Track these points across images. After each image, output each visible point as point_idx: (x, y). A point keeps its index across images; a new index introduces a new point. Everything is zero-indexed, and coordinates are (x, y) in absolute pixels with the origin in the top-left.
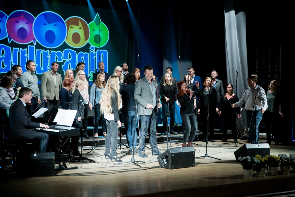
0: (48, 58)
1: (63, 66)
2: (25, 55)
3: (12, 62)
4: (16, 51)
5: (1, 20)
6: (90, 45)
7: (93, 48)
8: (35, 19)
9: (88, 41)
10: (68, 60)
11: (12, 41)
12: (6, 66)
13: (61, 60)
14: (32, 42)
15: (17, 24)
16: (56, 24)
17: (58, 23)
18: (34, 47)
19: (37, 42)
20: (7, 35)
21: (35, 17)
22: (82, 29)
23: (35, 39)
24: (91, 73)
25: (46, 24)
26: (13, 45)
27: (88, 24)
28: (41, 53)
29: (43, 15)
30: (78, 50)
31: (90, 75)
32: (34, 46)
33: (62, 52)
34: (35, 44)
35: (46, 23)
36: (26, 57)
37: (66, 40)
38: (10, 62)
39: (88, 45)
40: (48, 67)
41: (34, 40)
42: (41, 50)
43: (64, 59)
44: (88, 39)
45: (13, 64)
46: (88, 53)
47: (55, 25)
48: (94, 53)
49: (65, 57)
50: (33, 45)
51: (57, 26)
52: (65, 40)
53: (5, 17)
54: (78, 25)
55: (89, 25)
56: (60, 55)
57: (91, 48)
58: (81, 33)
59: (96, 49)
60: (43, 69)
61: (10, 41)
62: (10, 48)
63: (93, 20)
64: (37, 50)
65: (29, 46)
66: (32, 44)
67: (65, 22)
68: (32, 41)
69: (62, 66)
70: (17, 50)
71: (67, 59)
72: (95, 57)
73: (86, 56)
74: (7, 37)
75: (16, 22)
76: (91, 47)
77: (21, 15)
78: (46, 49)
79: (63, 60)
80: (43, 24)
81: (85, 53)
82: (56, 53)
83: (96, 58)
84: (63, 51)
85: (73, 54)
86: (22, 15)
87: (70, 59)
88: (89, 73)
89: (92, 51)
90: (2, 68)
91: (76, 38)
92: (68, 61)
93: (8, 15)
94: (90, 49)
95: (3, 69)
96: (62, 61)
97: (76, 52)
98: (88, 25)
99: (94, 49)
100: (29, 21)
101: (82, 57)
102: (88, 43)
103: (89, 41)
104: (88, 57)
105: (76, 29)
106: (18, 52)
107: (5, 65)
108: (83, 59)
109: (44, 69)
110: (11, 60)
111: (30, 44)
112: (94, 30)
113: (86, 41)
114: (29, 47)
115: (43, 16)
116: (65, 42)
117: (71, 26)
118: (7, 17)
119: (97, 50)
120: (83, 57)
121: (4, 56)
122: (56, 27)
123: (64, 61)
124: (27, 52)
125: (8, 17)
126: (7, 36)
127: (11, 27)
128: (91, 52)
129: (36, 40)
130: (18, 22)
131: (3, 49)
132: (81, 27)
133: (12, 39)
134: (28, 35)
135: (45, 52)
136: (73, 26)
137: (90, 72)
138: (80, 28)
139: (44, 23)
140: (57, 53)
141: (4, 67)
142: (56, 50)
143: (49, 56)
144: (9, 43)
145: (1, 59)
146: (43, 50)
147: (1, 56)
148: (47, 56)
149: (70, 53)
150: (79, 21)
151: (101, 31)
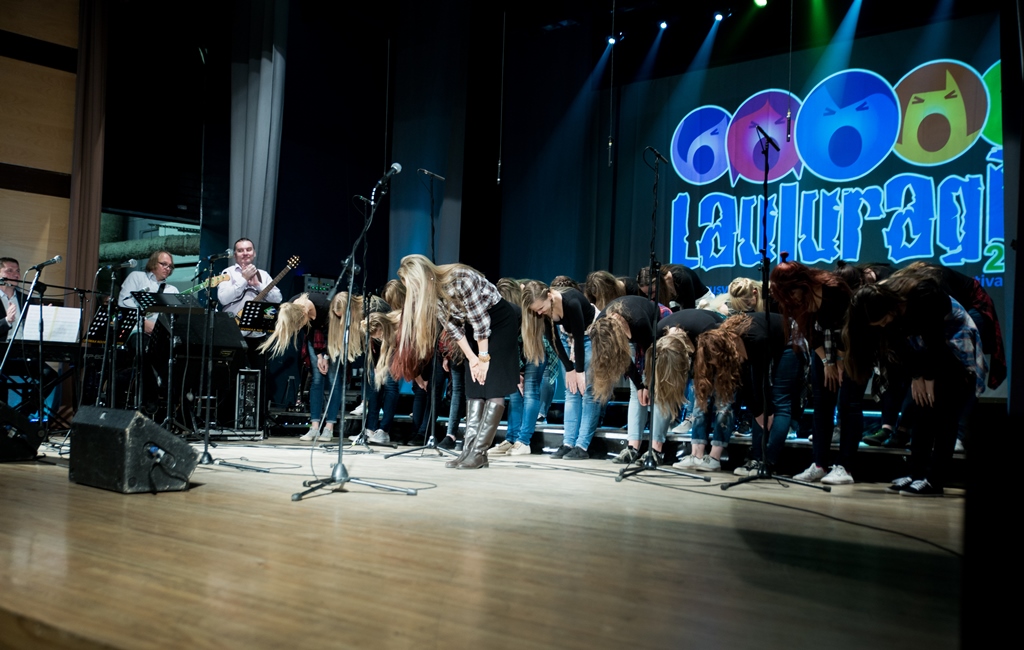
0: (838, 212)
1: (887, 232)
2: (772, 213)
3: (737, 235)
4: (748, 204)
5: (716, 130)
6: (990, 147)
8: (802, 104)
9: (981, 134)
10: (901, 210)
11: (740, 179)
12: (723, 249)
13: (881, 213)
14: (792, 173)
16: (865, 103)
17: (869, 100)
18: (795, 186)
19: (805, 169)
20: (726, 166)
22: (955, 96)
23: (801, 164)
24: (990, 243)
25: (832, 113)
26: (743, 189)
27: (982, 74)
28: (817, 199)
30: (938, 173)
31: (989, 251)
32: (797, 183)
33: (883, 188)
34: (799, 178)
35: (834, 107)
36: (774, 217)
37: (899, 145)
38: (733, 236)
39: (982, 147)
40: (834, 240)
41: (798, 167)
42: (816, 191)
43: (888, 208)
44: (980, 127)
45: (739, 241)
46: (981, 176)
47: (860, 109)
49: (893, 201)
50: (795, 180)
51: (867, 108)
52: (893, 148)
53: (725, 118)
54: (943, 87)
55: (985, 79)
56: (874, 198)
57: (992, 156)
58: (954, 111)
60: (819, 249)
61: (734, 180)
62: (734, 198)
64: (804, 192)
65: (781, 185)
66: (792, 178)
67: (893, 89)
68: (793, 170)
69: (884, 230)
70: (752, 201)
71: (900, 206)
73: (971, 190)
74: (728, 172)
76: (992, 150)
77: (765, 104)
78: (830, 186)
79: (885, 211)
80: (825, 114)
81: (967, 179)
82: (863, 192)
84: (885, 185)
85: (922, 188)
86: (767, 103)
87: (909, 205)
88: (984, 245)
89: (997, 164)
91: (932, 132)
92: (901, 213)
93: (732, 114)
94: (988, 158)
95: (717, 256)
96: (884, 216)
97: (931, 179)
98: (981, 78)
101: (954, 194)
102: (981, 139)
103: (984, 133)
104: (982, 189)
105: (934, 103)
106: (752, 207)
107: (721, 245)
108: (958, 198)
109: (823, 247)
110: (735, 231)
111: (784, 180)
113: (971, 136)
114: (783, 187)
115: (824, 89)
116: (892, 153)
117: (916, 98)
118: (729, 119)
120: (960, 192)
121: (720, 221)
122: (863, 112)
123: (890, 215)
124: (777, 204)
125: (732, 117)
126: (729, 168)
127: (737, 142)
128: (991, 169)
129: (804, 164)
131: (718, 204)
132: (954, 92)
133: (740, 176)
134: (781, 155)
135: (829, 194)
136: (921, 96)
137: (987, 241)
138: (948, 97)
139: (827, 109)
140: (867, 191)
142: (861, 183)
143: (840, 208)
144: (733, 186)
145: (711, 232)
146: (823, 191)
147: (711, 225)
148: (835, 208)
149: (909, 186)
150: (948, 73)
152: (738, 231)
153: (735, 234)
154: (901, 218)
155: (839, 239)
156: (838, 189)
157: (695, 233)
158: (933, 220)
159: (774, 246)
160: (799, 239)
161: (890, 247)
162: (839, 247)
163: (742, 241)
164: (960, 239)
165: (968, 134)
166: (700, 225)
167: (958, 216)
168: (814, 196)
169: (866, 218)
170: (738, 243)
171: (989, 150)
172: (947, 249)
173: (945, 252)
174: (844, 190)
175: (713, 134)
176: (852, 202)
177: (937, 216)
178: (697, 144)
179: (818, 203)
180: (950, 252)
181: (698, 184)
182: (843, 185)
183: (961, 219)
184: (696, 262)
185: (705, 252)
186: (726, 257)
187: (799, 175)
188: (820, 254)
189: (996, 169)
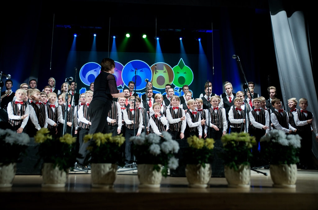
9: (172, 83)
14: (121, 86)
16: (142, 70)
17: (143, 69)
21: (124, 66)
30: (162, 91)
32: (122, 89)
34: (123, 88)
35: (133, 69)
47: (141, 71)
48: (178, 93)
50: (122, 88)
51: (143, 71)
63: (177, 65)
66: (120, 87)
67: (150, 68)
68: (121, 85)
76: (175, 87)
80: (131, 71)
89: (176, 91)
98: (172, 69)
99: (179, 90)
112: (178, 73)
117: (156, 71)
119: (182, 90)
129: (124, 84)
138: (164, 72)
139: (132, 70)
142: (142, 91)
150: (164, 66)
151: (185, 73)
178: (89, 73)
187: (123, 87)
189: (176, 92)
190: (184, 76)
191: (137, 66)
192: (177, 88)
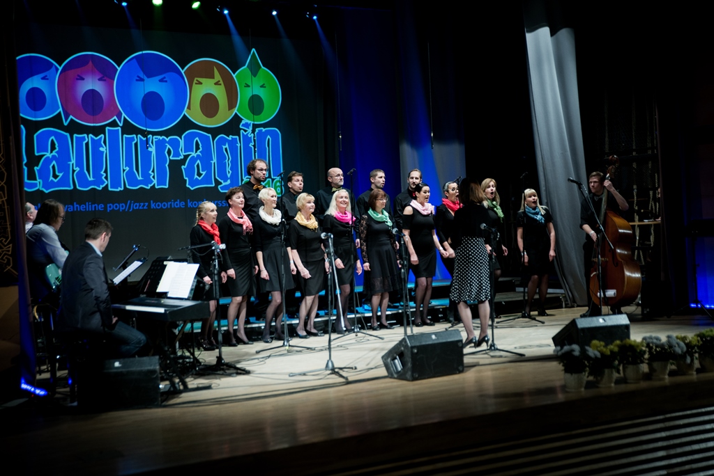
0: (151, 152)
1: (185, 169)
2: (101, 149)
3: (73, 164)
4: (80, 141)
5: (46, 76)
6: (241, 120)
7: (247, 125)
8: (119, 69)
9: (235, 111)
10: (194, 154)
11: (72, 119)
12: (61, 175)
13: (180, 155)
14: (115, 120)
15: (80, 81)
16: (165, 78)
17: (167, 76)
18: (118, 130)
19: (124, 118)
20: (59, 108)
21: (119, 66)
22: (220, 84)
23: (121, 114)
25: (142, 80)
26: (74, 128)
27: (234, 73)
28: (135, 142)
29: (134, 60)
30: (214, 132)
32: (119, 128)
33: (181, 138)
34: (121, 125)
36: (103, 152)
37: (188, 110)
38: (69, 165)
39: (237, 119)
40: (150, 172)
41: (119, 116)
42: (134, 136)
43: (185, 152)
44: (235, 106)
45: (75, 169)
46: (237, 137)
47: (161, 81)
48: (250, 136)
49: (188, 148)
50: (118, 126)
51: (166, 81)
52: (185, 112)
53: (53, 68)
54: (212, 77)
55: (236, 77)
56: (175, 144)
57: (243, 125)
58: (220, 93)
59: (255, 126)
60: (140, 178)
61: (66, 120)
62: (68, 134)
63: (244, 65)
64: (125, 136)
65: (107, 128)
66: (114, 124)
67: (183, 72)
68: (115, 118)
69: (183, 167)
70: (84, 139)
71: (193, 151)
72: (253, 144)
73: (233, 144)
74: (60, 113)
75: (77, 79)
76: (243, 122)
77: (88, 63)
78: (145, 134)
79: (182, 154)
80: (137, 80)
81: (230, 138)
82: (167, 140)
83: (254, 146)
84: (183, 137)
85: (205, 141)
86: (90, 63)
87: (198, 151)
89: (245, 131)
90: (54, 179)
91: (209, 105)
92: (194, 157)
93: (60, 65)
94: (241, 127)
95: (56, 181)
96: (182, 157)
97: (210, 135)
98: (234, 76)
99: (251, 128)
100: (106, 74)
101: (224, 147)
102: (236, 113)
103: (238, 110)
104: (239, 145)
105: (208, 86)
106: (84, 143)
107: (59, 172)
108: (226, 149)
109: (142, 177)
110: (70, 161)
111: (109, 125)
112: (248, 86)
113: (231, 111)
114: (108, 130)
115: (135, 62)
116: (184, 115)
117: (197, 80)
118: (57, 69)
119: (257, 130)
120: (227, 146)
121: (56, 152)
122: (164, 83)
123: (186, 157)
124: (105, 142)
125: (60, 69)
126: (61, 109)
127: (66, 88)
128: (243, 134)
129: (124, 115)
130: (83, 79)
131: (53, 137)
132: (219, 81)
133: (71, 117)
134: (105, 104)
135: (144, 139)
136: (200, 80)
137: (243, 178)
138: (216, 84)
139: (138, 77)
140: (170, 139)
141: (58, 176)
142: (166, 133)
143: (153, 149)
144: (66, 124)
145: (48, 161)
146: (139, 136)
147: (48, 155)
148: (150, 149)
149: (197, 139)
150: (215, 68)
151: (262, 86)
152: (73, 161)
153: (71, 163)
154: (194, 160)
155: (153, 171)
156: (150, 136)
157: (34, 160)
158: (213, 162)
159: (105, 175)
160: (124, 170)
161: (187, 179)
162: (154, 177)
163: (77, 169)
164: (229, 175)
165: (229, 110)
166: (36, 154)
167: (227, 161)
168: (133, 139)
169: (171, 158)
170: (74, 171)
171: (241, 122)
172: (222, 181)
173: (221, 183)
174: (154, 137)
175: (44, 78)
176: (160, 146)
177: (215, 160)
178: (28, 85)
179: (136, 144)
180: (224, 184)
181: (34, 119)
182: (154, 134)
183: (228, 162)
184: (35, 185)
185: (44, 176)
186: (64, 181)
188: (141, 182)
189: (245, 134)
190: (262, 93)
191: (150, 68)
192: (247, 123)
